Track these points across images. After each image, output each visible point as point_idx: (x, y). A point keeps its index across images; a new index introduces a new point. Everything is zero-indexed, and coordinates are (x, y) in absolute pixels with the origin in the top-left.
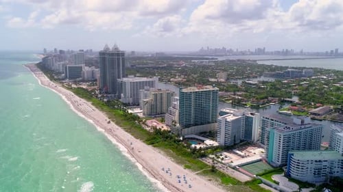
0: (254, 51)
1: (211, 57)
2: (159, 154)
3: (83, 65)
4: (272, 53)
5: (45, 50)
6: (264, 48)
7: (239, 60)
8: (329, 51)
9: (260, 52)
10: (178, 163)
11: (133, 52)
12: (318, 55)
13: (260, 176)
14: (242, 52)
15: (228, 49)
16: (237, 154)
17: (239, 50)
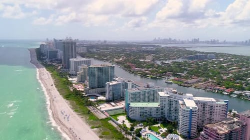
0: (191, 41)
1: (157, 45)
2: (66, 104)
3: (58, 50)
4: (203, 42)
5: (47, 39)
6: (198, 39)
7: (173, 47)
8: (245, 41)
9: (196, 41)
10: (72, 109)
11: (105, 41)
12: (236, 44)
13: (111, 116)
14: (182, 41)
15: (173, 39)
16: (111, 104)
17: (181, 40)
